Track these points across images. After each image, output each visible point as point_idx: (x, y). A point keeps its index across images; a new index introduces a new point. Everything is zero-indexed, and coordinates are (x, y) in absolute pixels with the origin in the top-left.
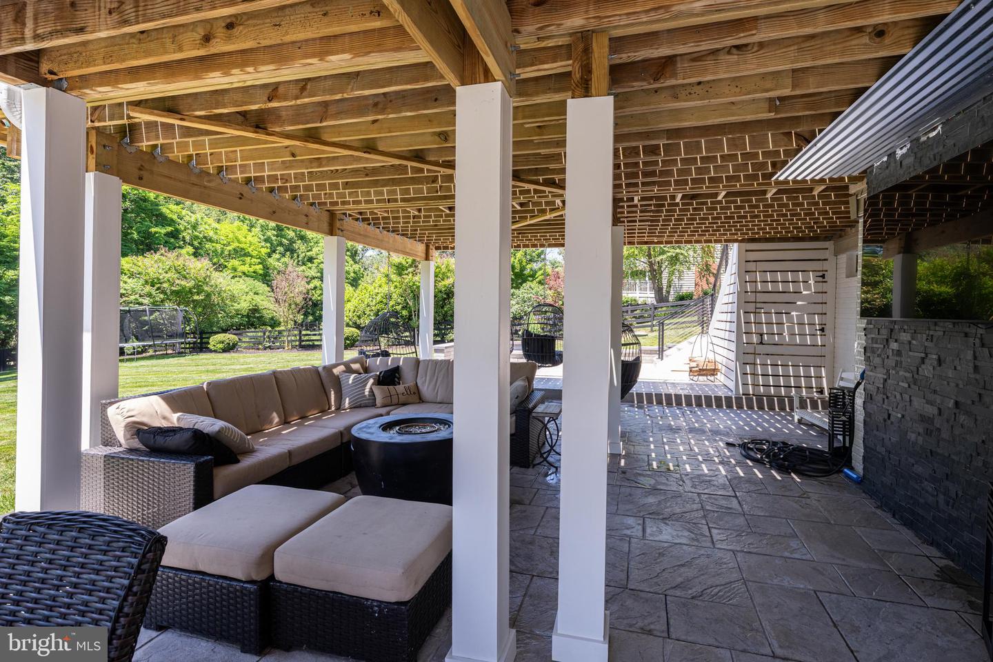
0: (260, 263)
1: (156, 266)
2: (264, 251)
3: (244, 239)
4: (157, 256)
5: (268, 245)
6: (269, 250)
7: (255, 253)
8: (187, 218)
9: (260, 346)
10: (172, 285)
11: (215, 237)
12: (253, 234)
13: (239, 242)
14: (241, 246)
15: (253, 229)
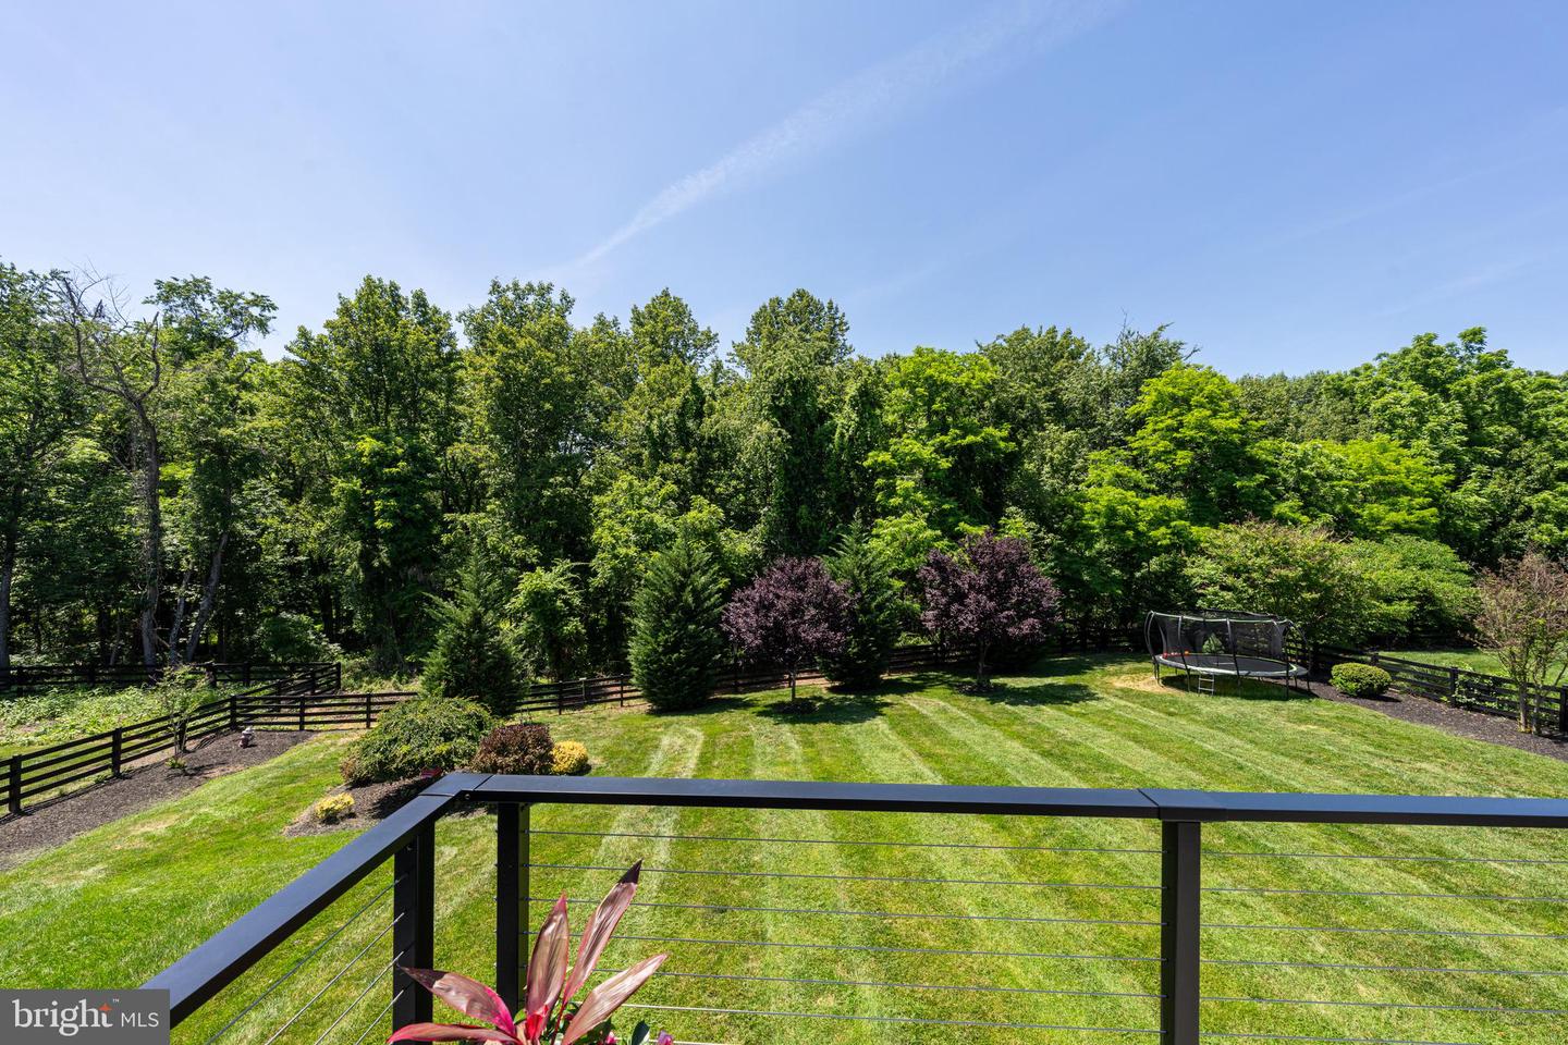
0: (1430, 505)
1: (1242, 545)
2: (1439, 480)
3: (1393, 467)
4: (1244, 530)
5: (1451, 466)
6: (1452, 477)
7: (1418, 487)
8: (1290, 453)
9: (1444, 698)
10: (1267, 574)
11: (1338, 472)
12: (1413, 451)
13: (1383, 472)
14: (1388, 478)
15: (1414, 443)
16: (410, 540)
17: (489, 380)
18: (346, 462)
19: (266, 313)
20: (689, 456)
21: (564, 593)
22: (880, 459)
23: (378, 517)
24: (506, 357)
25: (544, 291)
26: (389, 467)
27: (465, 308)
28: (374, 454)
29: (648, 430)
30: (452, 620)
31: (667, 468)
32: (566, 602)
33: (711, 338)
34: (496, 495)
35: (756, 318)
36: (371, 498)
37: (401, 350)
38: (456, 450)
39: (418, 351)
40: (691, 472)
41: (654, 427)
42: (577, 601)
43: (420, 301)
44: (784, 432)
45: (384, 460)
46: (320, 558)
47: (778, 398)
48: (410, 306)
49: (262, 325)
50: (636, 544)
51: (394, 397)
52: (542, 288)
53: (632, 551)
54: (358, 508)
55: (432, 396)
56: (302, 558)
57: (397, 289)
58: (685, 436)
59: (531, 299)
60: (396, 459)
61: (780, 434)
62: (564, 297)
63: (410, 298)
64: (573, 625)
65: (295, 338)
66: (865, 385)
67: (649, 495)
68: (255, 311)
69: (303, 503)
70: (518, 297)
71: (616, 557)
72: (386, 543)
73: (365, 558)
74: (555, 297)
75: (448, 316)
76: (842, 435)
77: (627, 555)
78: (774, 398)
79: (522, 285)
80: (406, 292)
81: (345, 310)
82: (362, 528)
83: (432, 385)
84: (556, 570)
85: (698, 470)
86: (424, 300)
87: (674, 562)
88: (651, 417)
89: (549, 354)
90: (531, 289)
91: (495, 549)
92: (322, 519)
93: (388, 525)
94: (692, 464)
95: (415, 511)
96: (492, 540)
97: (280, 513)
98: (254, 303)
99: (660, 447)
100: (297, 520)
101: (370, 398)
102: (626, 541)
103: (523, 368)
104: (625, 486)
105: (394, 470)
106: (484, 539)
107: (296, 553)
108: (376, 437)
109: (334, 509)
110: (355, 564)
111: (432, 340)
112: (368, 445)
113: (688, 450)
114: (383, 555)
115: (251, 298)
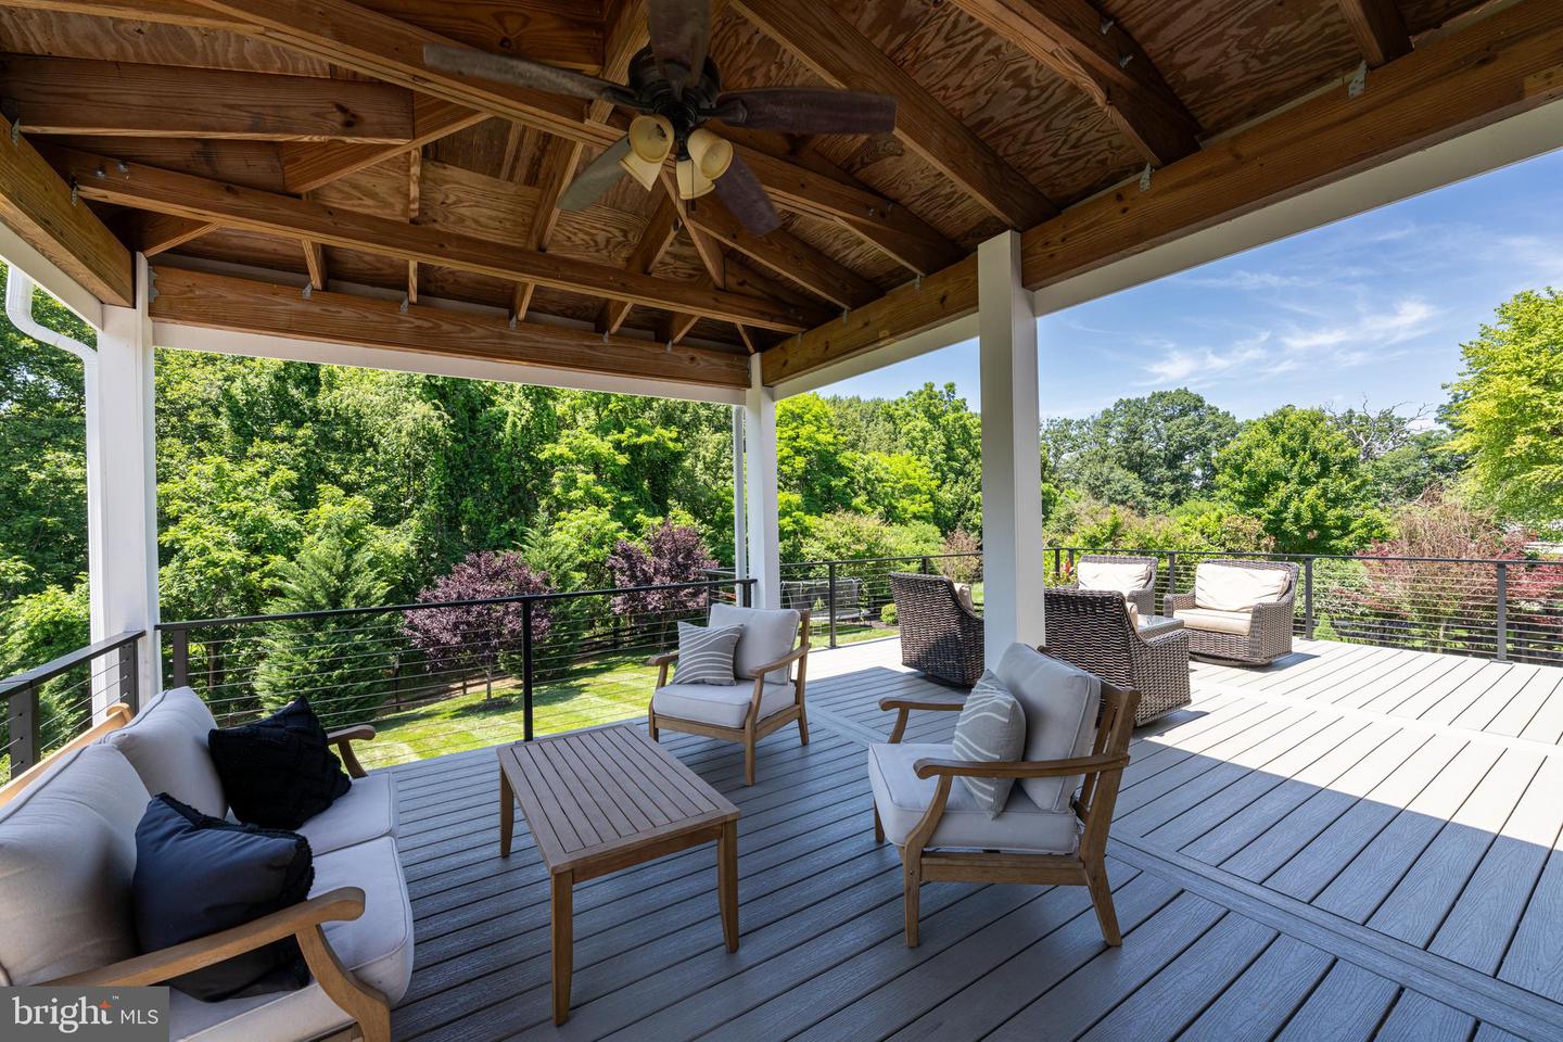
0: (929, 501)
1: (835, 529)
2: (935, 483)
4: (836, 519)
5: (939, 474)
6: (939, 482)
7: (924, 488)
8: (861, 462)
10: (849, 549)
11: (886, 477)
12: (922, 464)
13: (908, 477)
14: (910, 482)
15: (922, 458)
20: (299, 433)
22: (557, 452)
29: (226, 394)
31: (268, 447)
40: (306, 454)
41: (236, 391)
44: (446, 415)
50: (241, 546)
58: (288, 408)
61: (441, 417)
76: (514, 424)
87: (324, 566)
94: (305, 444)
99: (248, 419)
113: (296, 425)
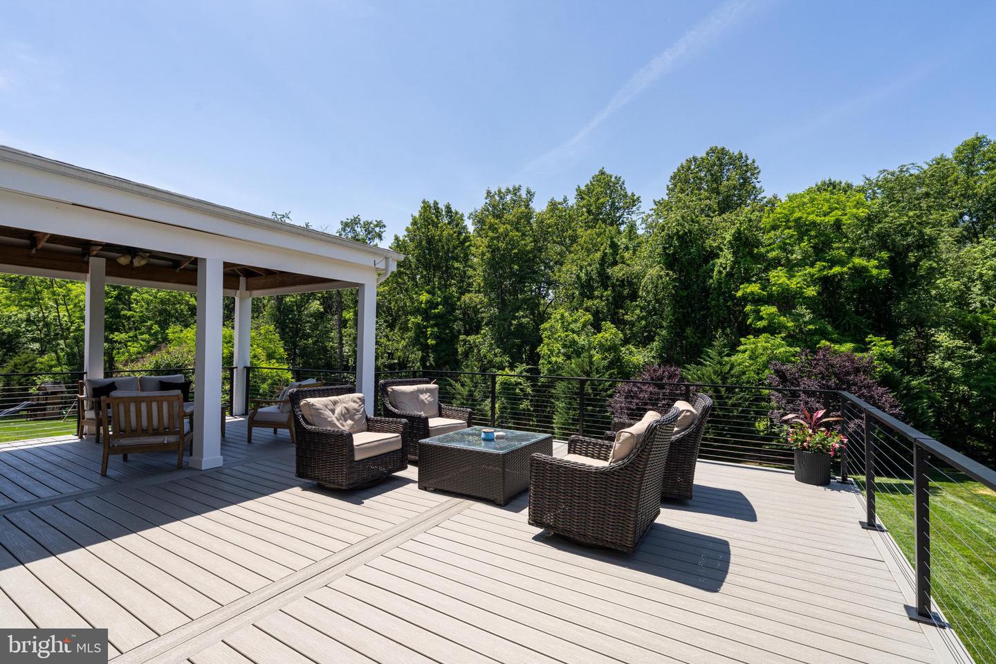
16: (444, 351)
17: (483, 254)
18: (415, 307)
19: (382, 230)
20: (605, 293)
21: (521, 385)
22: (748, 290)
23: (429, 338)
24: (492, 239)
25: (516, 190)
26: (434, 309)
27: (472, 210)
28: (428, 302)
29: (578, 277)
30: (459, 394)
31: (590, 303)
32: (521, 390)
33: (635, 201)
34: (487, 324)
35: (673, 178)
36: (426, 327)
37: (440, 240)
38: (466, 298)
39: (449, 241)
40: (607, 305)
41: (583, 275)
42: (529, 390)
43: (448, 208)
44: (671, 273)
45: (432, 305)
46: (403, 360)
47: (667, 248)
48: (444, 213)
49: (380, 237)
50: (564, 354)
51: (437, 268)
52: (515, 189)
53: (560, 360)
54: (420, 331)
55: (456, 265)
56: (396, 361)
57: (437, 204)
58: (605, 279)
59: (509, 198)
60: (438, 304)
61: (668, 275)
62: (529, 192)
63: (444, 209)
64: (525, 404)
65: (393, 241)
66: (739, 232)
67: (576, 321)
68: (377, 230)
69: (396, 331)
70: (501, 198)
71: (550, 363)
72: (432, 352)
73: (423, 360)
74: (523, 193)
75: (462, 215)
76: (720, 272)
77: (556, 362)
78: (665, 248)
79: (503, 190)
80: (442, 206)
81: (414, 223)
82: (422, 344)
83: (456, 259)
84: (518, 370)
85: (612, 304)
86: (450, 208)
87: (581, 367)
88: (581, 268)
89: (517, 233)
90: (508, 191)
91: (485, 357)
92: (404, 339)
93: (434, 342)
94: (607, 300)
95: (446, 334)
96: (483, 351)
97: (387, 336)
98: (377, 226)
99: (586, 289)
100: (394, 340)
101: (426, 270)
102: (558, 353)
103: (502, 245)
104: (558, 317)
105: (437, 311)
106: (480, 351)
107: (393, 359)
108: (428, 292)
109: (409, 333)
110: (419, 364)
111: (455, 232)
112: (424, 297)
113: (606, 289)
114: (431, 359)
115: (375, 223)
